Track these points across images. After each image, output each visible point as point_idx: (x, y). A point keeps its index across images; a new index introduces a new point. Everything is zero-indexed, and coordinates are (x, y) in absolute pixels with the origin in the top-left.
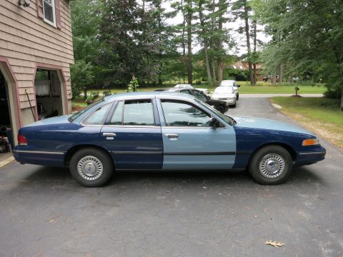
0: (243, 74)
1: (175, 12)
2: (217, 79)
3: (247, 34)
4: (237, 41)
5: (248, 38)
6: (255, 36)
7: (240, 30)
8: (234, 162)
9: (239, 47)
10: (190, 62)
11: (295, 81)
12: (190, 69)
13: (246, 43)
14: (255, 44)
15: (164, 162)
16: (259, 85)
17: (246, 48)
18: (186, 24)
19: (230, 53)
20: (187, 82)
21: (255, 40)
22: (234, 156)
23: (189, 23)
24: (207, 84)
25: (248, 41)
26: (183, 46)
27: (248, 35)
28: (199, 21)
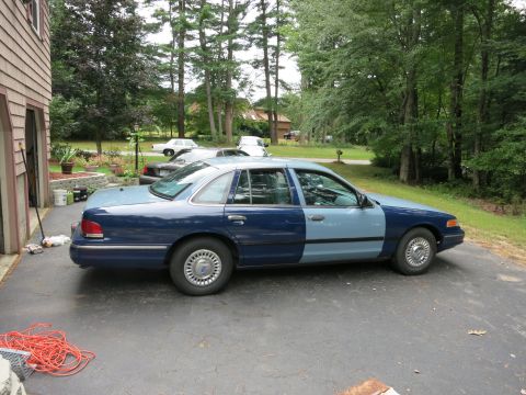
0: (257, 127)
1: (159, 24)
2: (224, 133)
3: (266, 70)
4: (252, 78)
5: (267, 76)
6: (277, 74)
7: (256, 64)
8: (380, 250)
9: (254, 88)
10: (181, 104)
11: (328, 141)
12: (182, 116)
13: (264, 84)
14: (277, 86)
15: (305, 254)
16: (282, 145)
17: (265, 90)
18: (176, 46)
19: (241, 95)
20: (177, 134)
21: (277, 81)
22: (382, 243)
23: (181, 45)
24: (210, 139)
25: (267, 81)
26: (172, 79)
27: (267, 73)
28: (198, 43)
